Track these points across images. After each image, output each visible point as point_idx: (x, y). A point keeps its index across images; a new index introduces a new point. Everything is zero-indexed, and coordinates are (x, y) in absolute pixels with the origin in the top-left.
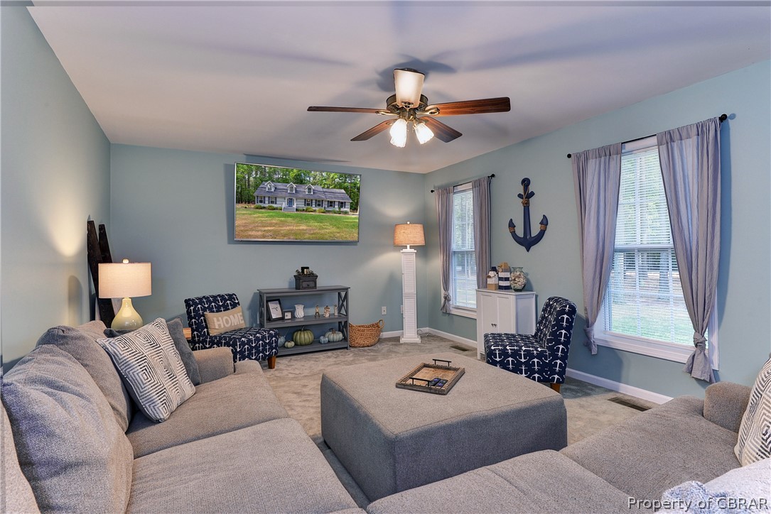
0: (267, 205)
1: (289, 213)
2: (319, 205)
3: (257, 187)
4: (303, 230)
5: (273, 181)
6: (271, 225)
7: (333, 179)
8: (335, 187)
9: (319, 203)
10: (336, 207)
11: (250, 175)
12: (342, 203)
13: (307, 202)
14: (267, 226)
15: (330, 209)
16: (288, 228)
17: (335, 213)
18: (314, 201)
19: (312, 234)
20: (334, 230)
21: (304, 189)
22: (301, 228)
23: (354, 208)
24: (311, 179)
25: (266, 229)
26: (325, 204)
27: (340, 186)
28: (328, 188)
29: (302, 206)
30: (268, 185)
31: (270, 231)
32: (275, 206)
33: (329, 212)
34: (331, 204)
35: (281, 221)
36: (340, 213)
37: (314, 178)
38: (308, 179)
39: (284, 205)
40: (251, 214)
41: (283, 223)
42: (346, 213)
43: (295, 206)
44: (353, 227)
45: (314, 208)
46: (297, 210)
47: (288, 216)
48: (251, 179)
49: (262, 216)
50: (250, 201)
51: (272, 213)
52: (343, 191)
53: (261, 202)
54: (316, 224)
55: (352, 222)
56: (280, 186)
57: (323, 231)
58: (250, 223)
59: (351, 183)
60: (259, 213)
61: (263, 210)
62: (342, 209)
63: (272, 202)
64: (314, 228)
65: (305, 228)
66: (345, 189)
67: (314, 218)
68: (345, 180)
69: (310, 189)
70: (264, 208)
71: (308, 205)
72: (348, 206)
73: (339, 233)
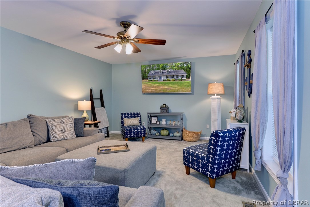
0: (152, 80)
1: (160, 82)
2: (172, 78)
3: (148, 73)
4: (166, 88)
5: (154, 70)
6: (154, 87)
7: (178, 65)
8: (179, 69)
9: (172, 77)
10: (180, 77)
11: (146, 69)
12: (182, 76)
13: (167, 77)
14: (152, 88)
15: (177, 79)
16: (160, 88)
17: (179, 80)
18: (170, 76)
19: (170, 90)
20: (179, 88)
21: (166, 71)
22: (165, 87)
23: (188, 77)
24: (168, 67)
25: (152, 89)
26: (175, 77)
27: (181, 68)
28: (176, 70)
29: (165, 79)
30: (152, 72)
31: (154, 89)
32: (155, 79)
33: (177, 80)
34: (177, 76)
35: (158, 85)
36: (182, 80)
37: (170, 66)
38: (167, 67)
39: (158, 79)
40: (147, 83)
41: (158, 86)
42: (184, 80)
43: (162, 79)
44: (188, 86)
45: (170, 79)
46: (163, 80)
47: (160, 83)
48: (146, 70)
49: (151, 84)
50: (146, 79)
51: (154, 82)
52: (183, 70)
53: (150, 78)
54: (171, 86)
55: (188, 84)
56: (157, 71)
57: (174, 89)
58: (147, 87)
59: (186, 66)
60: (150, 83)
61: (151, 82)
62: (183, 79)
63: (154, 78)
64: (171, 87)
65: (167, 87)
66: (184, 69)
67: (170, 83)
68: (183, 65)
69: (168, 71)
70: (151, 81)
71: (168, 78)
72: (185, 77)
73: (181, 89)
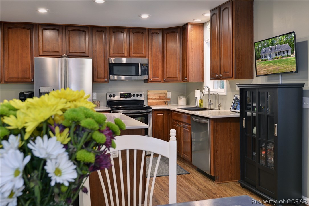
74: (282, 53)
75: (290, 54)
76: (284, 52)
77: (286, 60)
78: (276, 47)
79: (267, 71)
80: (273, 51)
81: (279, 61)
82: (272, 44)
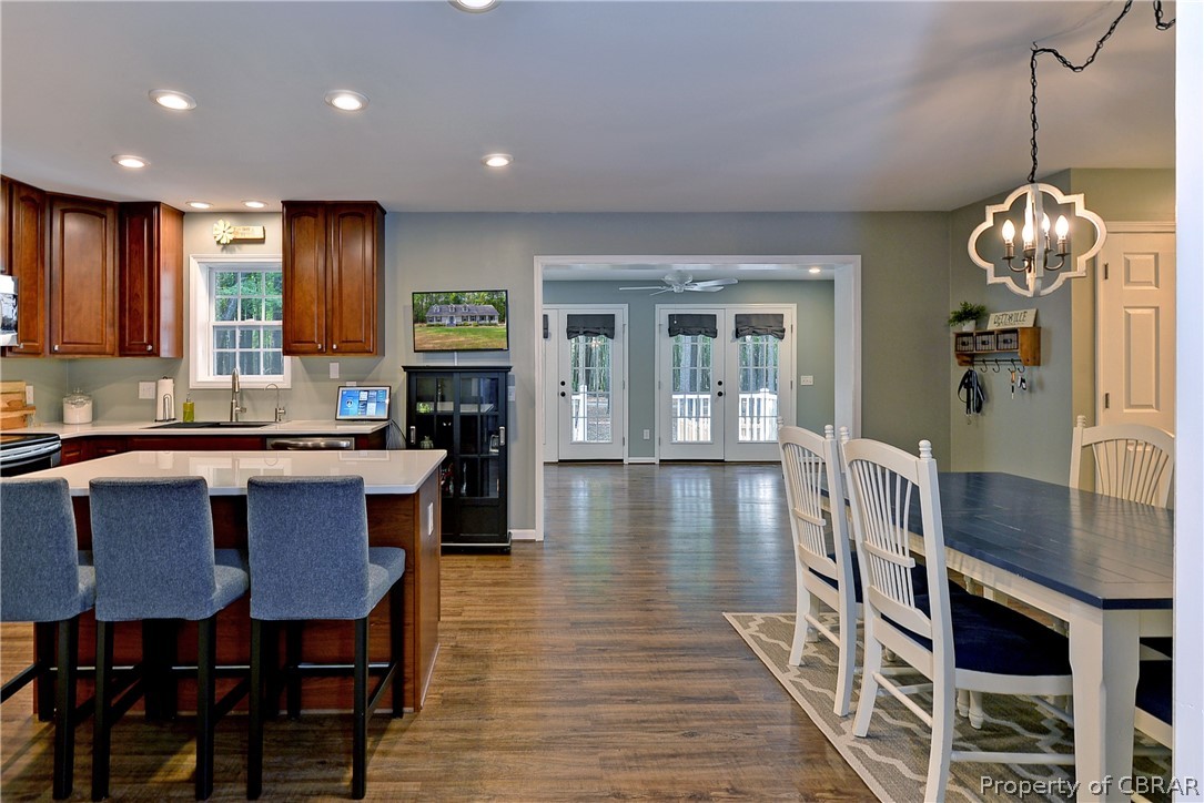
74: (478, 318)
75: (496, 321)
76: (483, 318)
77: (488, 331)
78: (465, 307)
79: (443, 344)
80: (459, 313)
81: (470, 330)
82: (457, 302)
